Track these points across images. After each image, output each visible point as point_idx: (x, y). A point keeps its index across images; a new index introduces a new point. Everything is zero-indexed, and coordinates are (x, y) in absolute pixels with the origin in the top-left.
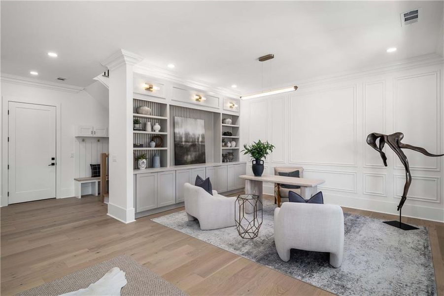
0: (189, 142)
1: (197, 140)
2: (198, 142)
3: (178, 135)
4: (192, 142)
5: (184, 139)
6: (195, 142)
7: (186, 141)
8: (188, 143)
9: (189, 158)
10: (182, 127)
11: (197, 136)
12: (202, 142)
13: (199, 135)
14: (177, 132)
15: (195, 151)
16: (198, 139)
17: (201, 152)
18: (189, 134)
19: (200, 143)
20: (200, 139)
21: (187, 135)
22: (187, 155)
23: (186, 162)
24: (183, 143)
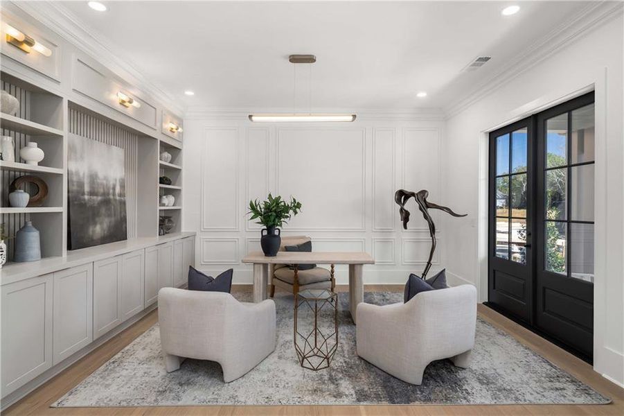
0: (96, 195)
1: (111, 191)
2: (114, 195)
3: (75, 179)
4: (104, 194)
5: (87, 189)
6: (108, 194)
7: (92, 193)
8: (95, 197)
9: (98, 230)
10: (82, 158)
11: (111, 183)
12: (120, 195)
13: (116, 180)
14: (74, 170)
15: (109, 216)
16: (114, 189)
17: (119, 217)
18: (96, 176)
19: (118, 198)
20: (118, 190)
21: (93, 178)
22: (95, 224)
23: (92, 240)
24: (86, 197)
